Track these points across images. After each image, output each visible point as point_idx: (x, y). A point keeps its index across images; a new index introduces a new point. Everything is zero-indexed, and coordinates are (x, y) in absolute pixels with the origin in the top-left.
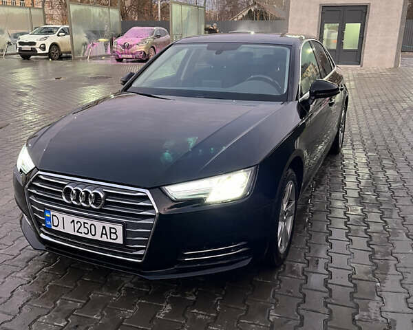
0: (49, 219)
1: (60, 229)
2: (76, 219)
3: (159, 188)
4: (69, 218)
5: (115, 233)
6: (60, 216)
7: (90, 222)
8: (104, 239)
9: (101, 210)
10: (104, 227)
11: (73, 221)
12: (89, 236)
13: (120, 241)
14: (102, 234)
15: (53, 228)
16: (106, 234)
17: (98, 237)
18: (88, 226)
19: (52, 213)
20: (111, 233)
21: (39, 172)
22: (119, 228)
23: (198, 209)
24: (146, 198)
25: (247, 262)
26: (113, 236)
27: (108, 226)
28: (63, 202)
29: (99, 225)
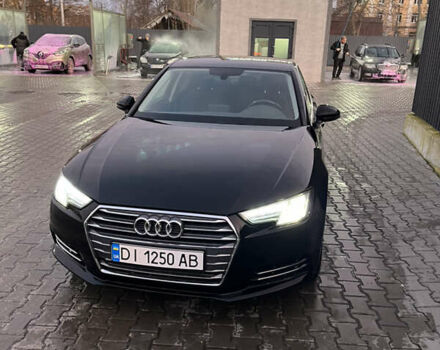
0: (117, 253)
1: (131, 261)
2: (151, 250)
3: (237, 214)
4: (142, 250)
5: (195, 260)
6: (131, 248)
7: (167, 251)
8: (183, 266)
9: (179, 239)
10: (183, 256)
11: (148, 252)
12: (166, 266)
13: (200, 267)
14: (181, 262)
15: (121, 261)
16: (185, 262)
17: (176, 266)
18: (165, 256)
19: (121, 246)
20: (190, 260)
21: (100, 206)
22: (200, 256)
23: (272, 231)
24: (225, 224)
25: (301, 278)
26: (193, 263)
27: (187, 254)
28: (136, 235)
29: (178, 254)
